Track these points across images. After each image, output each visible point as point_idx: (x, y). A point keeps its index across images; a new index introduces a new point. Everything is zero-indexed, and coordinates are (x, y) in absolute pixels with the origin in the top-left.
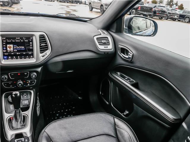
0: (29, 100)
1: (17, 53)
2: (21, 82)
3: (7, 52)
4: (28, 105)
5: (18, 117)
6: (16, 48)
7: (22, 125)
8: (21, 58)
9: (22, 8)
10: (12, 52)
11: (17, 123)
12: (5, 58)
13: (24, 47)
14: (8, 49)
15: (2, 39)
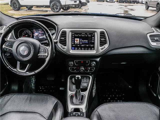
0: (88, 83)
1: (82, 46)
2: (83, 69)
3: (74, 44)
4: (86, 87)
5: (78, 96)
6: (81, 41)
7: (80, 103)
8: (84, 49)
9: (88, 9)
10: (78, 44)
11: (76, 99)
12: (73, 49)
13: (87, 41)
14: (76, 42)
15: (72, 34)
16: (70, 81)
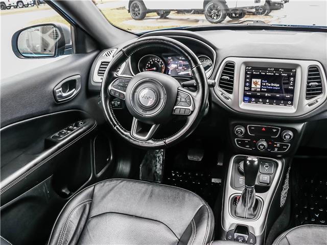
0: (272, 176)
1: (266, 95)
2: (265, 144)
3: (250, 90)
4: (268, 184)
5: (248, 199)
6: (266, 86)
7: (251, 215)
8: (271, 103)
9: (285, 16)
10: (258, 92)
12: (246, 101)
13: (278, 85)
14: (253, 86)
15: (246, 69)
16: (234, 166)
